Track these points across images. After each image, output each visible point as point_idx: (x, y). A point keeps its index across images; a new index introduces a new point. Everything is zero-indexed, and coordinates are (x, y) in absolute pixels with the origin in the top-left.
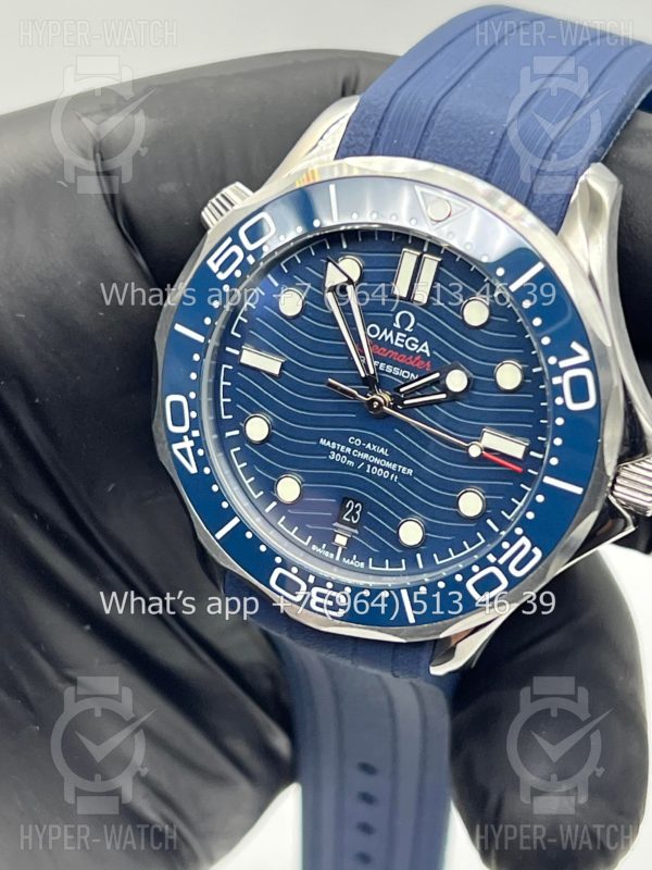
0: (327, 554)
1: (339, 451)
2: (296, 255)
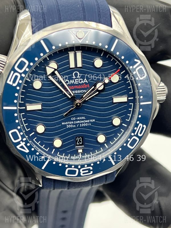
1: (69, 124)
2: (33, 69)
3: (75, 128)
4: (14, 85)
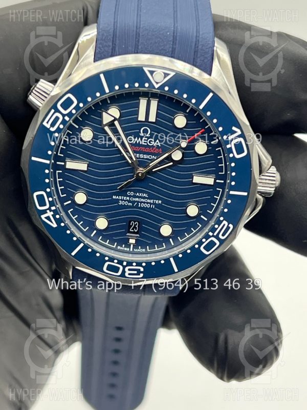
0: (126, 249)
1: (124, 200)
2: (84, 110)
3: (130, 207)
4: (52, 129)
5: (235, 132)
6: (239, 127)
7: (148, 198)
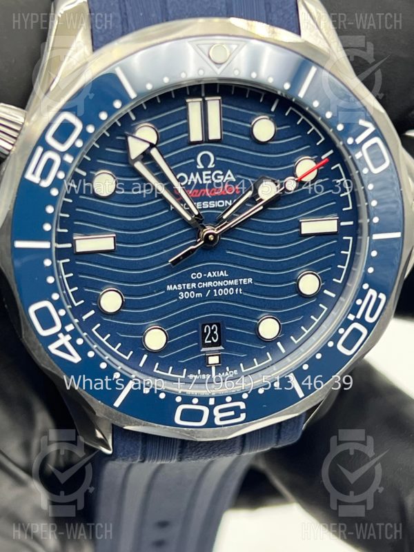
0: (204, 377)
4: (45, 184)
5: (365, 128)
6: (370, 119)
7: (228, 279)
